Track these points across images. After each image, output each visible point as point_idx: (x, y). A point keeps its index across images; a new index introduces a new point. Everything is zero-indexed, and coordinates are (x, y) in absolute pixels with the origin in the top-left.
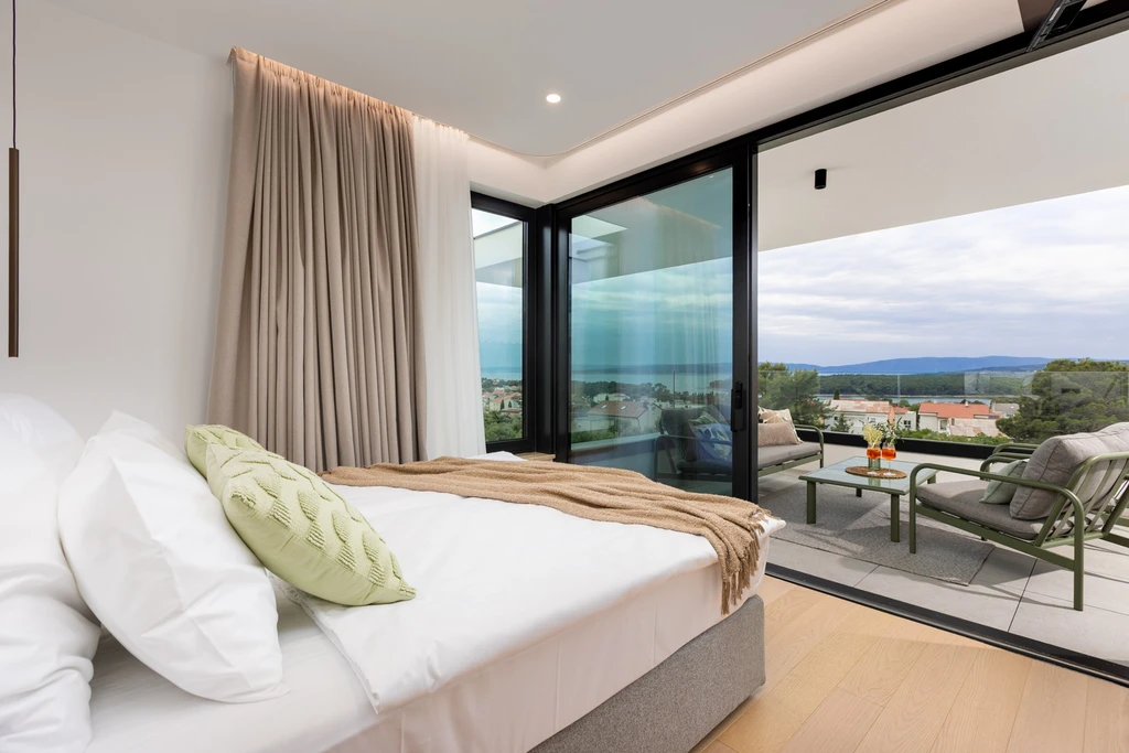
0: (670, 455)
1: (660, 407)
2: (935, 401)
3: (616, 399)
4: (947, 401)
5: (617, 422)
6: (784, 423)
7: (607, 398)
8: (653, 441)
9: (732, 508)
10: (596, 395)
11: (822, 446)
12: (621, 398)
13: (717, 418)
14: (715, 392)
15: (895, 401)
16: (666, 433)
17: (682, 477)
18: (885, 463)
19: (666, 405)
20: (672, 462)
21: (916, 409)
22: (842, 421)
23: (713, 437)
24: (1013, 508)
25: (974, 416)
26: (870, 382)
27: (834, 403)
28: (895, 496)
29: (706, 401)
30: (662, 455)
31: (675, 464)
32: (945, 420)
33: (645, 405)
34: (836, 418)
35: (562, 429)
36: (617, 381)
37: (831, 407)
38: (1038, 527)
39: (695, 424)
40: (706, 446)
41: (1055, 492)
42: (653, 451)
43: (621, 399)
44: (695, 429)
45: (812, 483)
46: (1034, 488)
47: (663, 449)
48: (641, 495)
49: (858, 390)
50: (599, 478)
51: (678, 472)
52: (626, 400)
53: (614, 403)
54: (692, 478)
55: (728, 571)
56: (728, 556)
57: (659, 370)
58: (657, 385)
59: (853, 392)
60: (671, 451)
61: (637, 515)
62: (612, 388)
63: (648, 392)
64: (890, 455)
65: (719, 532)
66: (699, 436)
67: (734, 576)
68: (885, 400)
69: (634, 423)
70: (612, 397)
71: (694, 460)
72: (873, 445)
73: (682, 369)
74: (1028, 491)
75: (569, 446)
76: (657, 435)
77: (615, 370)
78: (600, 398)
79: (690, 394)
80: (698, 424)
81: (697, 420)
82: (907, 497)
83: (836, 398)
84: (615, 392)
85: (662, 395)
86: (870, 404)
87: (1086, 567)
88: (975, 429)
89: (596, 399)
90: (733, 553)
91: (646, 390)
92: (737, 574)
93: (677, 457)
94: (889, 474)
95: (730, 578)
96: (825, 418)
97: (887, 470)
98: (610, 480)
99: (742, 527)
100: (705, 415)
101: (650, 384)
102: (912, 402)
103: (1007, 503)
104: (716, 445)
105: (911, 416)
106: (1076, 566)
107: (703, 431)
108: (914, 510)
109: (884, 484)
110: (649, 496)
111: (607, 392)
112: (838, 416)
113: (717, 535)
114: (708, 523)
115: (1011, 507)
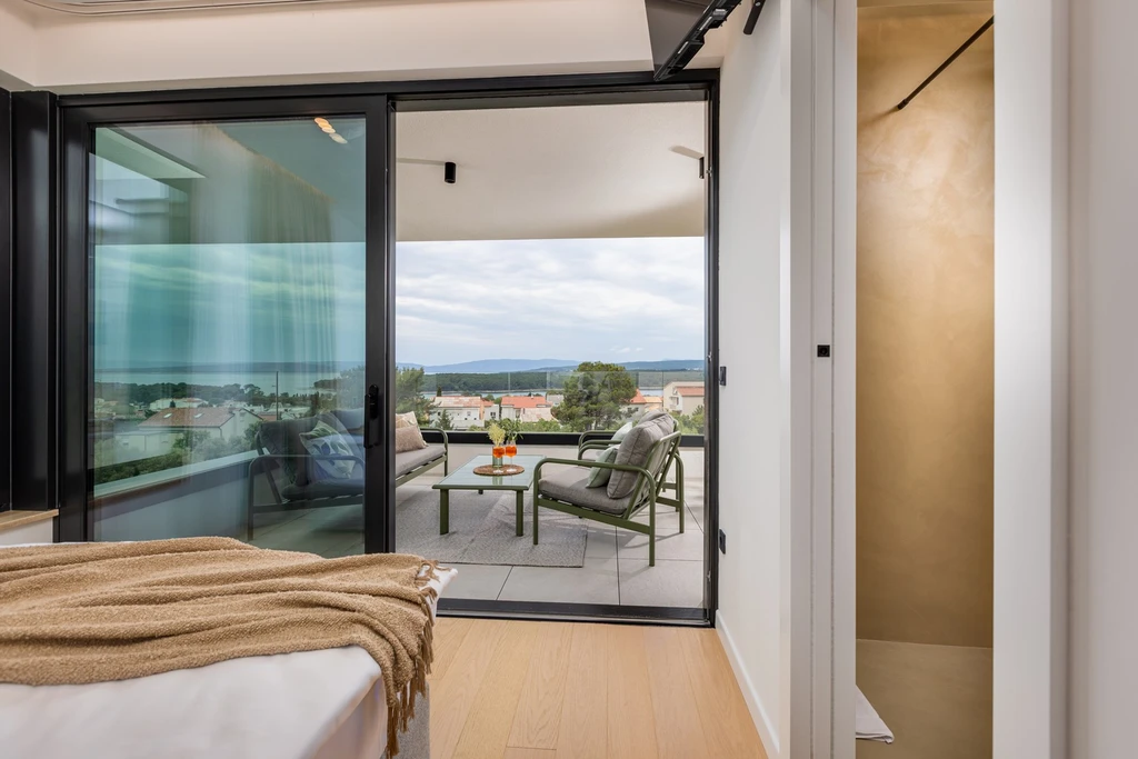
0: (271, 480)
1: (251, 412)
2: (512, 395)
3: (186, 405)
4: (518, 394)
5: (188, 435)
6: (410, 427)
7: (173, 405)
8: (247, 463)
9: (391, 570)
10: (153, 401)
11: (446, 447)
12: (194, 403)
13: (335, 427)
14: (320, 393)
15: (484, 396)
16: (266, 452)
17: (288, 507)
18: (506, 459)
19: (258, 409)
20: (275, 489)
21: (499, 402)
22: (444, 416)
23: (332, 452)
24: (610, 490)
25: (537, 406)
26: (464, 380)
27: (438, 400)
28: (520, 491)
29: (309, 402)
30: (261, 481)
31: (280, 491)
32: (518, 410)
33: (231, 412)
34: (439, 414)
35: (74, 464)
36: (188, 383)
37: (435, 404)
38: (626, 503)
39: (308, 438)
40: (325, 465)
41: (636, 472)
42: (246, 476)
43: (195, 405)
44: (308, 444)
45: (445, 491)
46: (624, 470)
47: (262, 472)
48: (231, 586)
49: (457, 387)
50: (140, 565)
51: (285, 501)
52: (202, 406)
53: (183, 411)
54: (303, 506)
55: (397, 685)
56: (396, 660)
57: (256, 369)
58: (247, 387)
59: (453, 389)
60: (274, 473)
61: (227, 637)
62: (180, 391)
63: (234, 395)
64: (512, 452)
65: (380, 627)
66: (314, 452)
67: (405, 688)
68: (477, 395)
69: (214, 434)
70: (180, 403)
71: (307, 483)
72: (498, 442)
73: (289, 368)
74: (620, 473)
75: (90, 489)
76: (254, 455)
77: (185, 369)
78: (161, 404)
79: (291, 395)
80: (312, 437)
81: (312, 433)
82: (531, 491)
83: (439, 395)
84: (184, 396)
85: (255, 398)
86: (466, 399)
87: (658, 532)
88: (538, 416)
89: (153, 407)
90: (403, 654)
91: (233, 392)
92: (408, 685)
93: (282, 480)
94: (510, 470)
95: (399, 694)
96: (430, 414)
97: (508, 466)
98: (165, 565)
99: (410, 601)
100: (320, 426)
101: (237, 386)
102: (496, 396)
103: (605, 485)
104: (336, 462)
105: (495, 408)
106: (649, 530)
107: (320, 445)
108: (537, 503)
109: (506, 481)
110: (249, 584)
111: (173, 397)
112: (442, 411)
113: (377, 632)
114: (361, 616)
115: (608, 489)
